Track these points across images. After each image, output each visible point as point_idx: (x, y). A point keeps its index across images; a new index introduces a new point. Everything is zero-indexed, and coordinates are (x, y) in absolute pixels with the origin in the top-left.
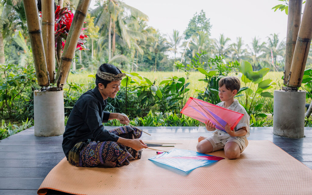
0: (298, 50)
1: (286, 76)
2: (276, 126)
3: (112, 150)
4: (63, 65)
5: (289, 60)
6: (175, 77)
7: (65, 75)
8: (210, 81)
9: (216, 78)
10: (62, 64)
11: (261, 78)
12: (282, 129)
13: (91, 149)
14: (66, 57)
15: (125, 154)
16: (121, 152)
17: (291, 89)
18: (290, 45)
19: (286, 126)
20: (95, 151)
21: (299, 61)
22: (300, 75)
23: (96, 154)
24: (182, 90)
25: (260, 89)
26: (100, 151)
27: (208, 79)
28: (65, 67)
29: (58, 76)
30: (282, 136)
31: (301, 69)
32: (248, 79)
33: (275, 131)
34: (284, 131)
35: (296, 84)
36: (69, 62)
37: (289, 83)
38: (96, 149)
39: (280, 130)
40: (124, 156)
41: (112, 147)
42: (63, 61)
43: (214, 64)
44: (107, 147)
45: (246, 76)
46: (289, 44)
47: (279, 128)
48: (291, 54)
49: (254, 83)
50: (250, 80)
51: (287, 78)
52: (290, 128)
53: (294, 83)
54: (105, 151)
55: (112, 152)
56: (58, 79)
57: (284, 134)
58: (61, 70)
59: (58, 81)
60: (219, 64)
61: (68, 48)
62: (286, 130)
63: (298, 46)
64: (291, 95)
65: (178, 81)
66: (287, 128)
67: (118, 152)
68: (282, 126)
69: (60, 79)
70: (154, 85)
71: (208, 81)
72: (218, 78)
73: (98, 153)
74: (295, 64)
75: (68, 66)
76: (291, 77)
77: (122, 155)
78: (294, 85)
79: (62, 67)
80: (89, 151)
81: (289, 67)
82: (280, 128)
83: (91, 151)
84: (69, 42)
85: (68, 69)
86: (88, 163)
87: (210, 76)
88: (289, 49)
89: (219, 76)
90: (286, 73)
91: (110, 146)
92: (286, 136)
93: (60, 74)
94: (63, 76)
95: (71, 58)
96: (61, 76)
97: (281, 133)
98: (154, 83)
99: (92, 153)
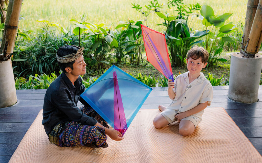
0: (258, 18)
1: (244, 41)
2: (231, 90)
3: (91, 137)
4: (8, 33)
5: (249, 25)
6: (131, 21)
7: (11, 44)
8: (169, 25)
9: (175, 23)
10: (6, 33)
11: (223, 22)
12: (236, 94)
13: (70, 134)
14: (10, 25)
15: (104, 139)
16: (100, 137)
17: (248, 55)
18: (251, 9)
19: (240, 92)
20: (75, 136)
21: (258, 29)
22: (258, 43)
23: (76, 140)
24: (139, 34)
25: (222, 33)
26: (80, 138)
27: (167, 22)
28: (10, 36)
29: (4, 45)
30: (236, 100)
31: (259, 37)
32: (209, 23)
33: (230, 95)
34: (238, 96)
35: (253, 51)
36: (14, 30)
37: (247, 50)
38: (76, 135)
39: (234, 94)
40: (102, 141)
41: (91, 134)
42: (7, 29)
43: (174, 6)
44: (87, 135)
45: (207, 20)
46: (250, 7)
47: (233, 93)
48: (251, 18)
49: (216, 27)
50: (211, 24)
51: (245, 43)
52: (244, 94)
53: (252, 50)
54: (85, 137)
55: (91, 138)
56: (4, 48)
57: (238, 98)
58: (6, 39)
59: (4, 50)
60: (180, 5)
61: (11, 16)
62: (240, 95)
63: (258, 14)
64: (247, 62)
65: (136, 25)
66: (241, 93)
67: (97, 138)
68: (237, 91)
69: (6, 49)
70: (108, 34)
71: (167, 25)
72: (178, 23)
73: (78, 139)
74: (254, 31)
75: (14, 35)
76: (249, 44)
77: (100, 140)
78: (251, 52)
79: (7, 36)
80: (69, 136)
81: (248, 32)
82: (235, 93)
83: (71, 136)
84: (12, 8)
85: (13, 37)
86: (68, 145)
87: (169, 20)
88: (250, 13)
89: (178, 20)
90: (245, 38)
91: (89, 133)
92: (240, 101)
93: (5, 43)
94: (9, 45)
95: (15, 26)
96: (6, 46)
97: (235, 97)
98: (109, 33)
99: (72, 138)
